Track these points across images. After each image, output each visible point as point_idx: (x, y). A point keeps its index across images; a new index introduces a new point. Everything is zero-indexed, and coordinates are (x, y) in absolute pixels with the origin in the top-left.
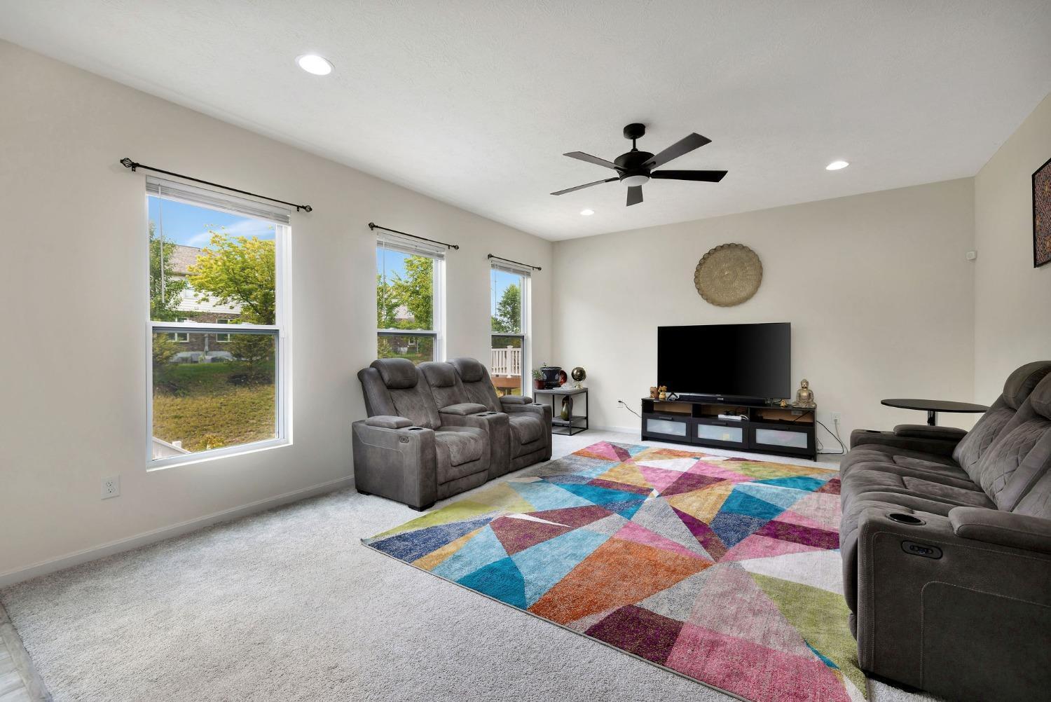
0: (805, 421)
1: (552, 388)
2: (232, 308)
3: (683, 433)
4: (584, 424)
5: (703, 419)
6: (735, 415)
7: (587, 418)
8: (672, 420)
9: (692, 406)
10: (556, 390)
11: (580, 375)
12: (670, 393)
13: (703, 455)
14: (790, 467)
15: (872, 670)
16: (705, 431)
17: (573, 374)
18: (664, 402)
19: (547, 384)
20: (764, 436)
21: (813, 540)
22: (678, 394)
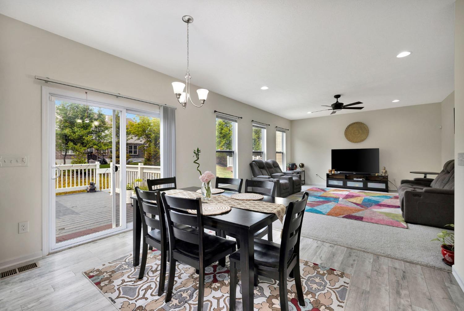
0: (384, 180)
1: (293, 170)
2: (141, 141)
3: (342, 185)
4: (303, 182)
5: (349, 180)
6: (360, 178)
7: (304, 180)
8: (338, 180)
9: (345, 176)
10: (295, 171)
11: (302, 166)
12: (336, 172)
13: (350, 191)
14: (380, 194)
15: (407, 221)
16: (350, 184)
17: (300, 166)
18: (334, 175)
19: (292, 169)
20: (370, 185)
21: (391, 207)
22: (339, 172)
